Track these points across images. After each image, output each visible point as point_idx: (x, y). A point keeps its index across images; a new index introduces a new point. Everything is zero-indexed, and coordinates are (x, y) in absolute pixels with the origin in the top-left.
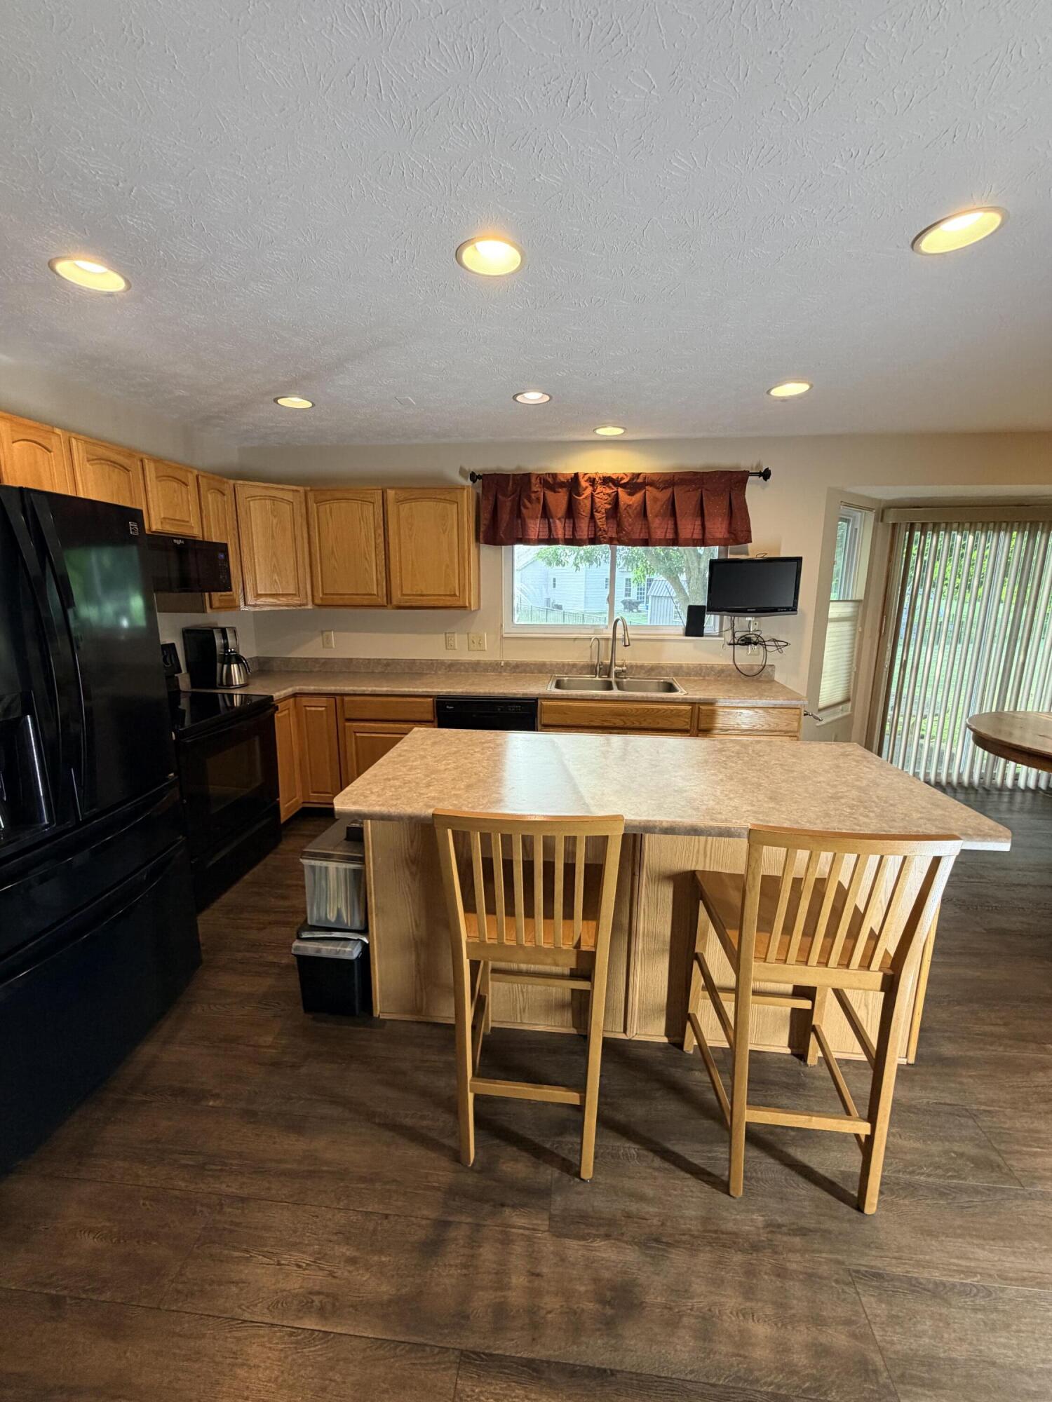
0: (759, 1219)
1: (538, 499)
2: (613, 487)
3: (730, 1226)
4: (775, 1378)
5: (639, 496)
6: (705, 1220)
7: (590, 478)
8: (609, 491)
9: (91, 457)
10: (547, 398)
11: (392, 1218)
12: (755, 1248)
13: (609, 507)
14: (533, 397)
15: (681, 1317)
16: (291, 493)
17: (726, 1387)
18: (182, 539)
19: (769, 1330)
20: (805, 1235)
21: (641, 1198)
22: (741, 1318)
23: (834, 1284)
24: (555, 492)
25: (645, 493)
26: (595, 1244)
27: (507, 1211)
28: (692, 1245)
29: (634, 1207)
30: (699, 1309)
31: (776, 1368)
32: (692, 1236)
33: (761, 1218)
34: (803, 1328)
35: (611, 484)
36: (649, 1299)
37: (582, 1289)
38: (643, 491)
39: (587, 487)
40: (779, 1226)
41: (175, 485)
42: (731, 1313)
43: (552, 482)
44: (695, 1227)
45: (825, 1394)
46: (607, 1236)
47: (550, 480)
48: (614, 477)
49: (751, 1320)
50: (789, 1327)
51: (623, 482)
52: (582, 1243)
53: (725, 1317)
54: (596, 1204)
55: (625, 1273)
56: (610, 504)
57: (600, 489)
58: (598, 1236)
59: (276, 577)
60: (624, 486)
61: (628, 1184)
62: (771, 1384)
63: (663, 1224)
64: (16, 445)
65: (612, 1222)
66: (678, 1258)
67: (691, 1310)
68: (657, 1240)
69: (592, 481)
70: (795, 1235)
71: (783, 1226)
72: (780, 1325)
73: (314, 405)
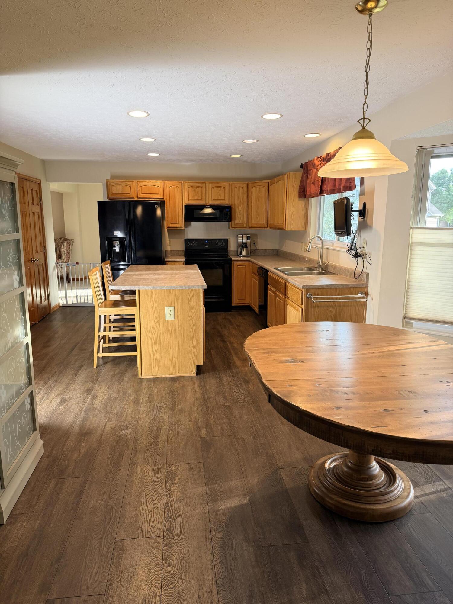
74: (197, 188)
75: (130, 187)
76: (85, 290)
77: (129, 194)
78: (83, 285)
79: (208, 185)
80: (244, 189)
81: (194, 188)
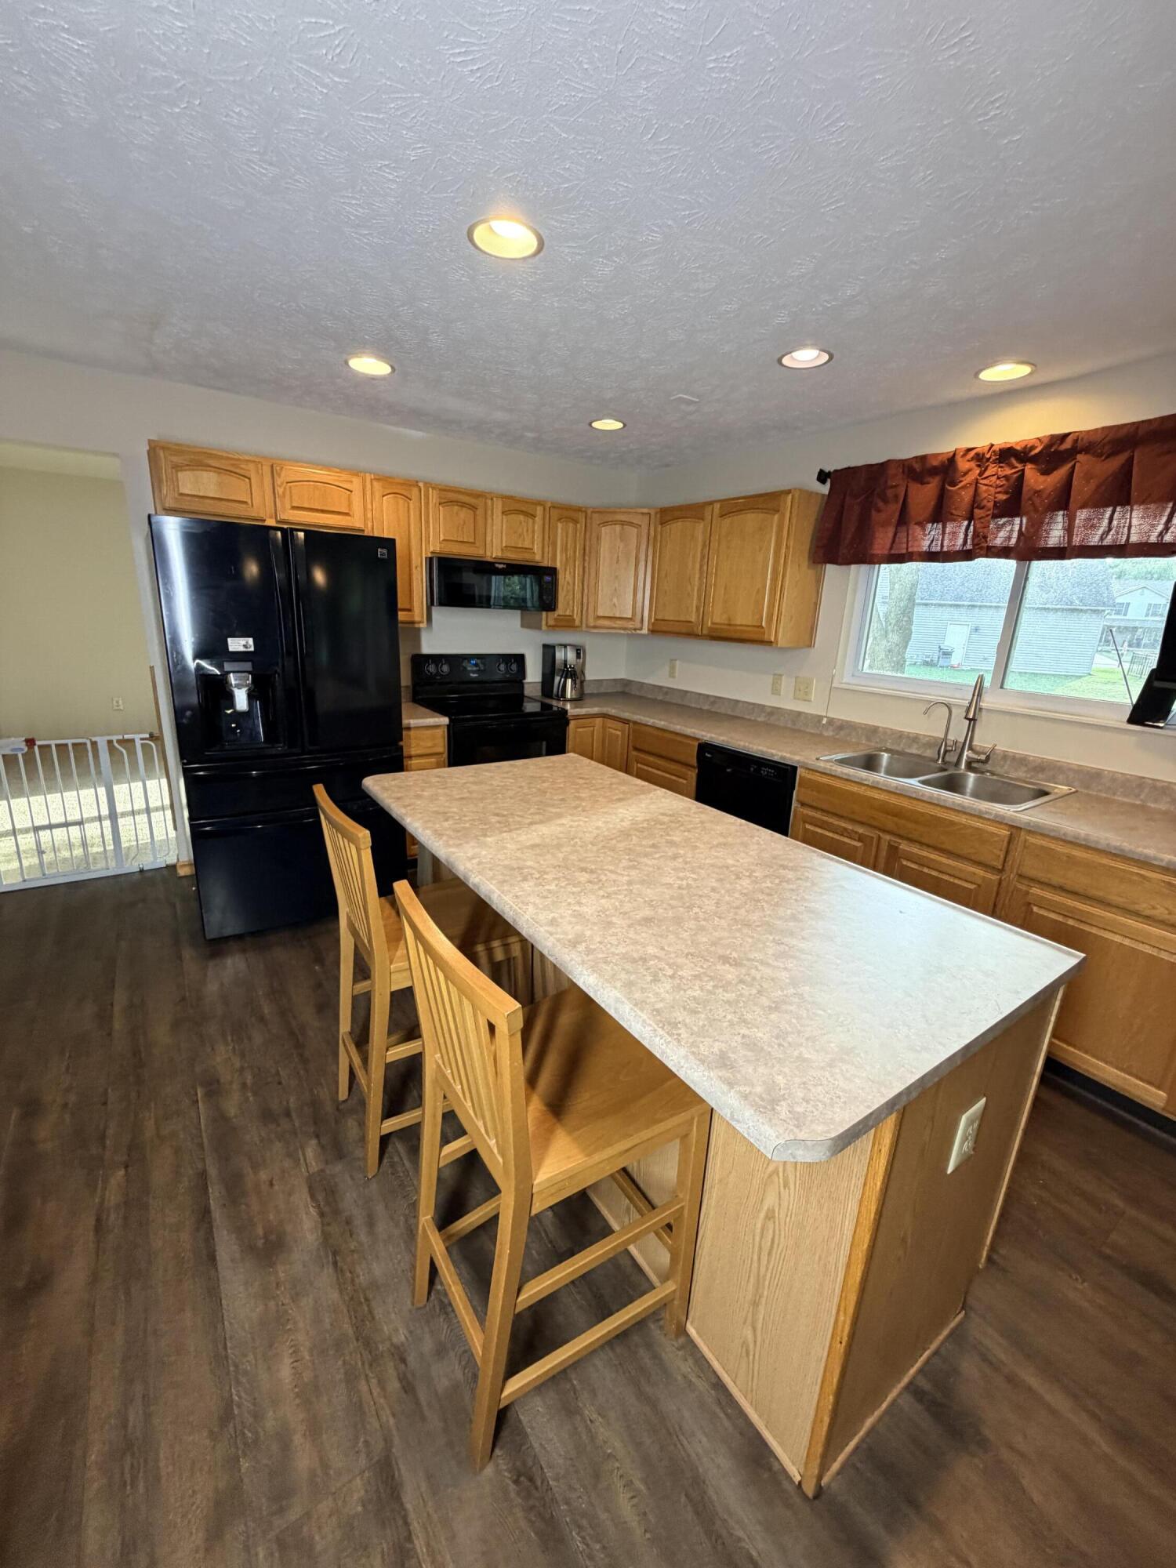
0: (401, 1337)
1: (896, 497)
2: (1017, 465)
3: (379, 1312)
4: (246, 1400)
5: (1061, 473)
6: (374, 1285)
7: (977, 454)
8: (1008, 471)
9: (443, 501)
10: (826, 357)
11: (280, 1087)
12: (368, 1343)
13: (1004, 497)
14: (806, 357)
15: (273, 1298)
16: (640, 516)
17: (227, 1357)
18: (504, 564)
19: (287, 1381)
20: (406, 1392)
21: (371, 1223)
22: (290, 1351)
23: (362, 1440)
24: (922, 483)
25: (1073, 467)
26: (311, 1209)
27: (314, 1142)
28: (344, 1283)
29: (359, 1221)
30: (286, 1311)
31: (255, 1399)
32: (353, 1280)
33: (403, 1338)
34: (301, 1416)
35: (1013, 461)
36: (280, 1268)
37: (271, 1217)
38: (1073, 463)
39: (970, 470)
40: (403, 1361)
41: (522, 517)
42: (292, 1340)
43: (919, 470)
44: (363, 1279)
45: (245, 1455)
46: (322, 1214)
47: (917, 466)
48: (1018, 448)
49: (292, 1360)
50: (298, 1401)
51: (1033, 453)
52: (309, 1199)
53: (286, 1336)
54: (348, 1194)
55: (296, 1241)
56: (1006, 493)
57: (992, 470)
58: (319, 1206)
59: (615, 600)
60: (1034, 460)
61: (380, 1208)
62: (240, 1397)
63: (353, 1251)
64: (385, 498)
65: (336, 1212)
66: (326, 1278)
67: (283, 1304)
68: (335, 1254)
69: (980, 459)
70: (400, 1380)
71: (406, 1365)
72: (297, 1390)
73: (625, 425)
74: (464, 509)
75: (247, 480)
76: (137, 786)
77: (245, 503)
78: (125, 773)
79: (493, 505)
80: (578, 525)
81: (456, 507)
